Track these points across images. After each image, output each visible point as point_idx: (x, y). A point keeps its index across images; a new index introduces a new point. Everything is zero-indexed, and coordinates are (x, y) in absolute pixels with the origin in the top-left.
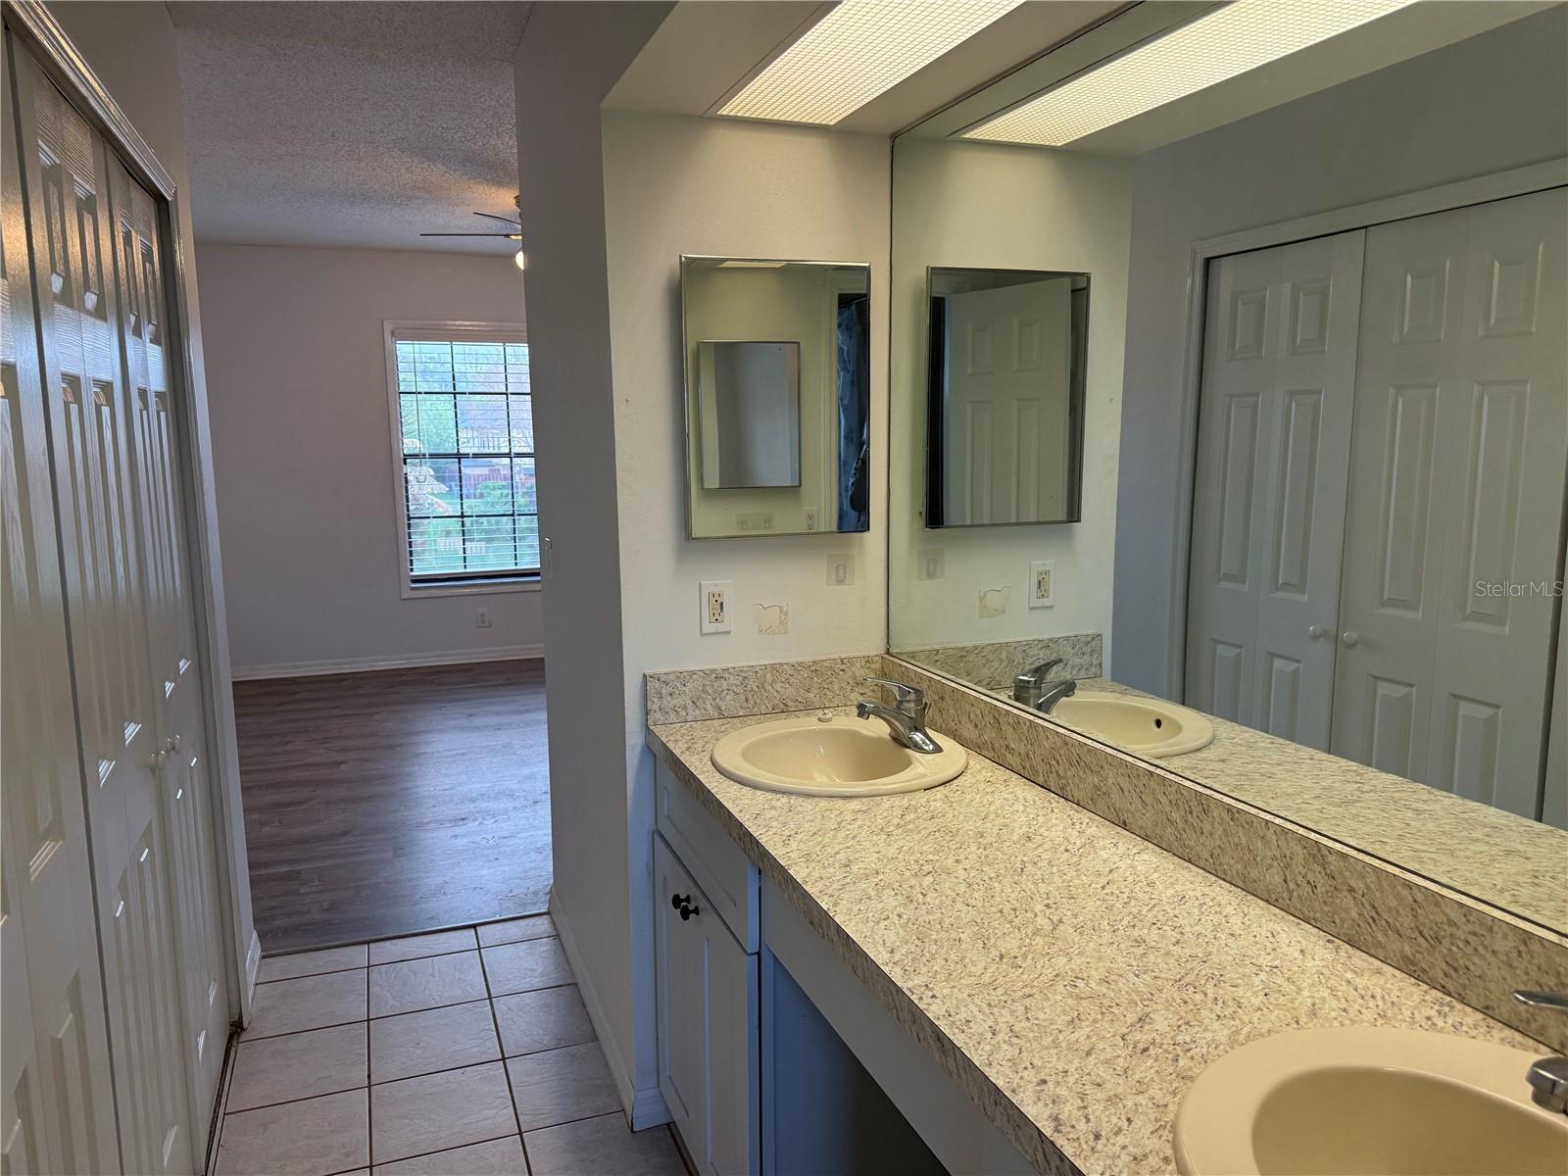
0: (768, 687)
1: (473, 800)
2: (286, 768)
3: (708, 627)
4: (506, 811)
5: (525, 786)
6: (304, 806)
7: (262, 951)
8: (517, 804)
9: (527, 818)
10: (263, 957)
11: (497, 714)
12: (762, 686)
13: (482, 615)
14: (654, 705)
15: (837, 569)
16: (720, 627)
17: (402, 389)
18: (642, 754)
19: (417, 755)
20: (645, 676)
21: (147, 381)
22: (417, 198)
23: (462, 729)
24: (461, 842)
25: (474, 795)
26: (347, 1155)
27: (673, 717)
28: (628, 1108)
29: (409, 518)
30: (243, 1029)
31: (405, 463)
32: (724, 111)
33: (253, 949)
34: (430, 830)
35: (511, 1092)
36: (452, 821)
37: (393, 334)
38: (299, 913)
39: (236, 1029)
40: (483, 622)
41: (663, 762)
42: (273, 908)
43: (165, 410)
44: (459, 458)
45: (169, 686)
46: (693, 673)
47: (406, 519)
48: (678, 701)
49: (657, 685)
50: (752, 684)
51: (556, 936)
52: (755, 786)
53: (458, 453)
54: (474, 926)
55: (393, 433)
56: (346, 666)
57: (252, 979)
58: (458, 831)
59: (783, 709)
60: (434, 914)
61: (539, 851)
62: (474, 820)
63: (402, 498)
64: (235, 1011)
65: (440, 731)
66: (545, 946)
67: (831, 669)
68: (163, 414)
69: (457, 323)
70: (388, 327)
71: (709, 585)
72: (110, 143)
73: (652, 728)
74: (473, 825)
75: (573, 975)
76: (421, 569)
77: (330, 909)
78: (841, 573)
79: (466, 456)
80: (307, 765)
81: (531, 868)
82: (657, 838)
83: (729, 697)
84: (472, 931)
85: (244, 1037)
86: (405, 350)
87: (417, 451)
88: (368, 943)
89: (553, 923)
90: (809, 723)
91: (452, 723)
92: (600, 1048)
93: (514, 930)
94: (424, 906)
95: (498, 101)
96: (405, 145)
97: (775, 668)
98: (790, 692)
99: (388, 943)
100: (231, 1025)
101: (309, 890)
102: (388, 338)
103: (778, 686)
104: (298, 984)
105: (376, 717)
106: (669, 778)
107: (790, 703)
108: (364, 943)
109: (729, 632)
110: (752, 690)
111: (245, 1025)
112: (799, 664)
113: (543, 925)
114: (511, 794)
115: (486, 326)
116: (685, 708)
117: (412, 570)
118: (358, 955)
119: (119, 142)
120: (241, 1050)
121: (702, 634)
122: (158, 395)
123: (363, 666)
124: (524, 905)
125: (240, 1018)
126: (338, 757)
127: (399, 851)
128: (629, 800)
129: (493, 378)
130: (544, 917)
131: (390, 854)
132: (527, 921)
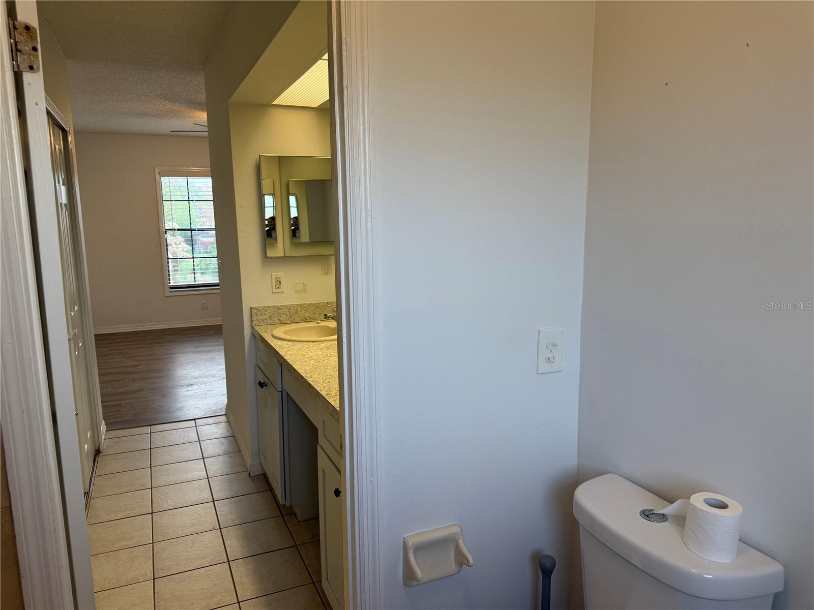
0: (299, 313)
1: (196, 378)
2: (114, 368)
3: (276, 290)
4: (211, 382)
5: (220, 373)
6: (122, 381)
7: (107, 429)
8: (216, 379)
9: (220, 384)
10: (107, 431)
11: (210, 346)
12: (296, 312)
13: (204, 304)
14: (255, 318)
15: (325, 269)
16: (280, 290)
17: (164, 200)
18: (251, 336)
19: (172, 362)
20: (251, 308)
21: (62, 201)
22: (168, 115)
23: (193, 352)
24: (190, 393)
25: (197, 376)
26: (143, 485)
27: (262, 322)
28: (249, 469)
29: (168, 259)
30: (100, 452)
31: (166, 233)
32: (274, 103)
33: (103, 427)
34: (178, 389)
35: (205, 467)
36: (186, 385)
37: (159, 173)
38: (121, 417)
39: (98, 452)
40: (204, 307)
41: (259, 340)
42: (109, 416)
43: (67, 211)
44: (191, 231)
45: (73, 313)
46: (269, 307)
47: (167, 259)
48: (264, 317)
49: (256, 311)
50: (292, 311)
51: (228, 422)
52: (283, 340)
53: (191, 229)
54: (194, 420)
55: (160, 219)
56: (140, 327)
57: (103, 438)
58: (189, 389)
59: (305, 321)
60: (178, 416)
61: (223, 395)
62: (197, 385)
63: (164, 250)
64: (97, 445)
65: (184, 353)
66: (224, 425)
67: (323, 306)
68: (67, 212)
69: (190, 168)
70: (157, 170)
71: (275, 274)
72: (50, 116)
73: (254, 327)
74: (195, 387)
75: (234, 433)
76: (174, 283)
77: (134, 416)
78: (327, 270)
79: (195, 230)
80: (123, 366)
81: (219, 401)
82: (257, 367)
83: (283, 316)
84: (194, 421)
85: (101, 455)
86: (165, 181)
87: (171, 228)
88: (150, 425)
89: (227, 418)
90: (313, 324)
91: (188, 350)
92: (242, 454)
93: (210, 420)
94: (174, 414)
95: (199, 83)
96: (162, 97)
97: (302, 306)
98: (307, 315)
99: (158, 425)
100: (96, 451)
101: (124, 410)
102: (157, 176)
103: (303, 312)
104: (122, 439)
105: (154, 348)
106: (261, 345)
107: (308, 319)
108: (148, 426)
109: (283, 292)
110: (293, 313)
111: (101, 451)
112: (311, 304)
113: (223, 418)
114: (214, 376)
115: (203, 170)
116: (267, 320)
117: (170, 283)
118: (147, 429)
119: (53, 116)
120: (100, 459)
121: (273, 293)
122: (65, 205)
123: (148, 327)
124: (216, 413)
125: (99, 448)
126: (136, 363)
127: (164, 396)
128: (246, 353)
129: (208, 194)
130: (224, 416)
131: (160, 397)
132: (216, 417)
